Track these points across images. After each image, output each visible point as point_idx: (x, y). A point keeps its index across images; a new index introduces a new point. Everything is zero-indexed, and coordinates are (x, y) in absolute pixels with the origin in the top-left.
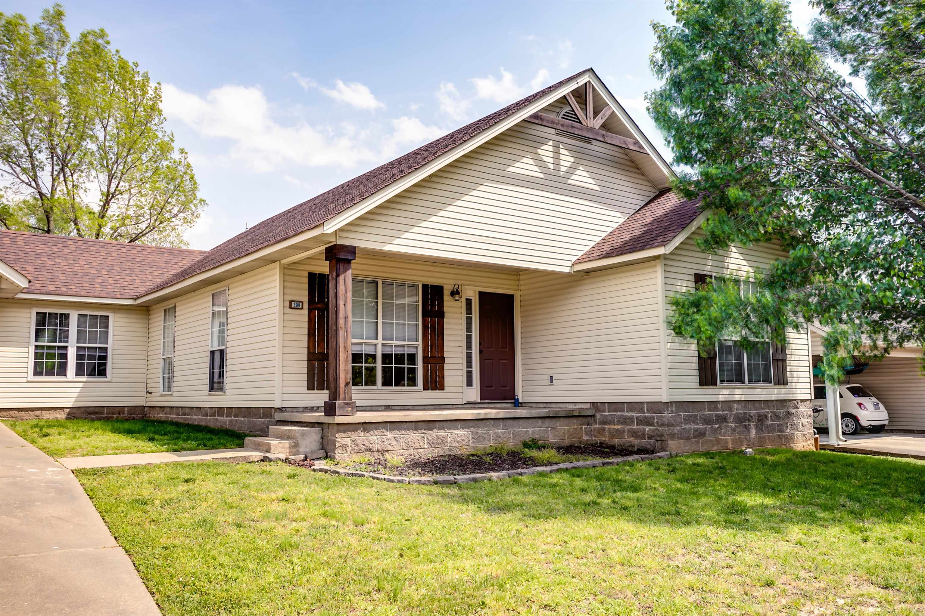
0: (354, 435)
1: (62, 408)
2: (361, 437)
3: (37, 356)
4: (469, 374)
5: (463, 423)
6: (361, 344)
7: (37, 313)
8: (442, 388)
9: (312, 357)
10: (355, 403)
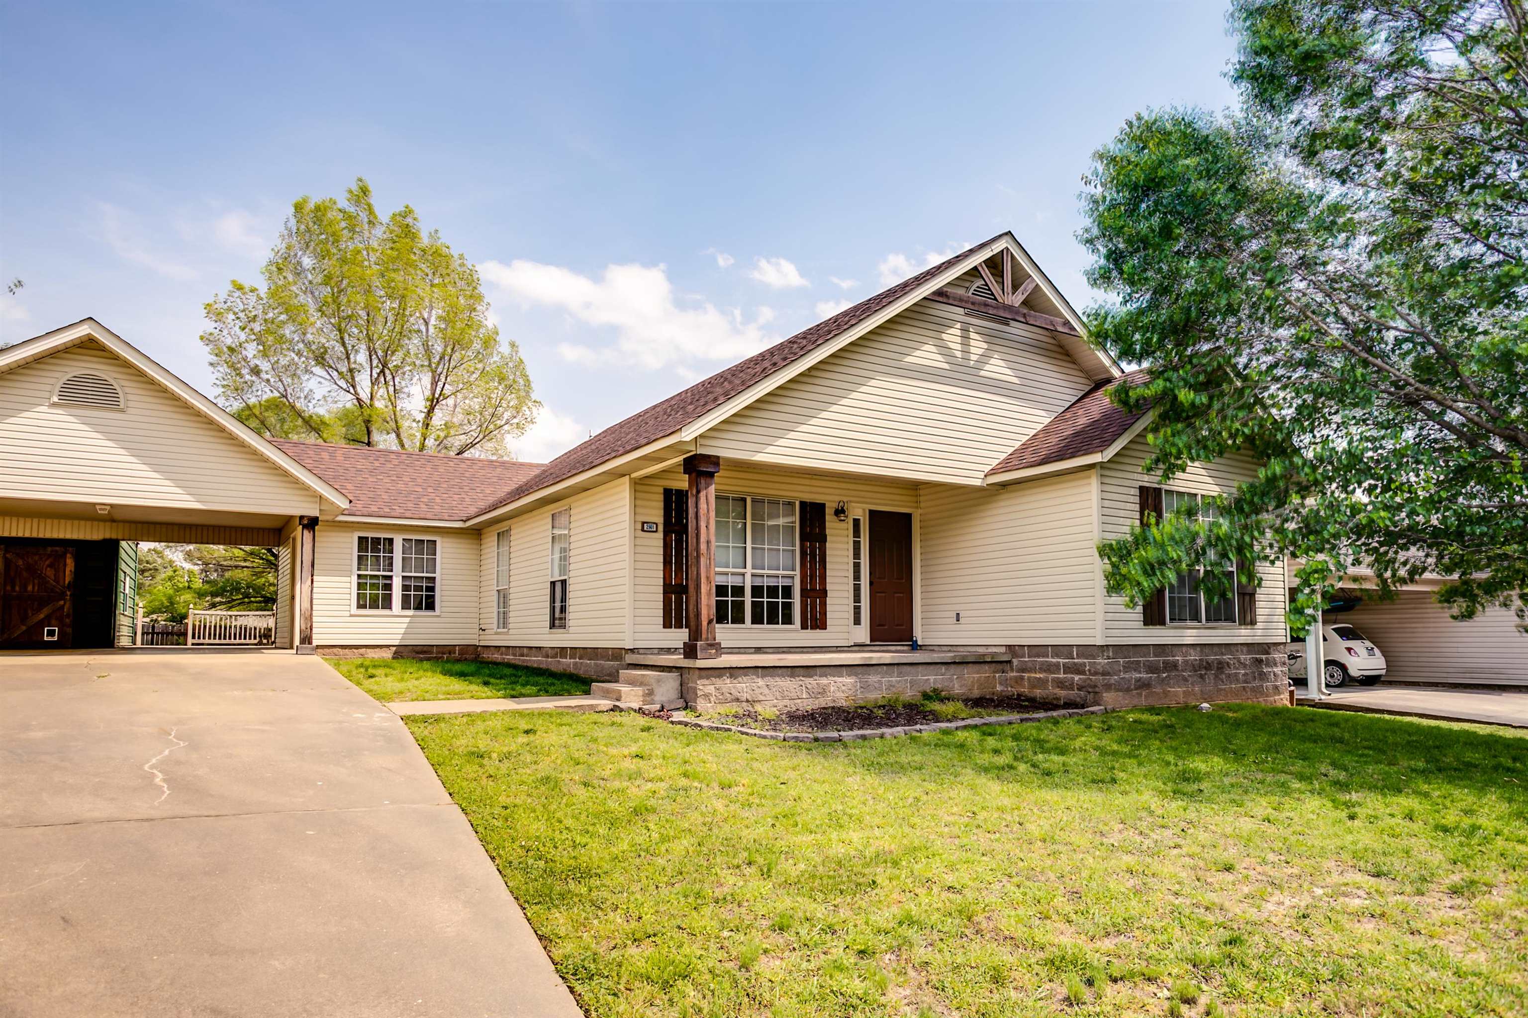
0: (719, 682)
1: (388, 646)
2: (727, 684)
3: (360, 586)
4: (857, 611)
5: (849, 669)
6: (726, 574)
7: (359, 538)
8: (823, 626)
9: (668, 589)
10: (720, 644)
